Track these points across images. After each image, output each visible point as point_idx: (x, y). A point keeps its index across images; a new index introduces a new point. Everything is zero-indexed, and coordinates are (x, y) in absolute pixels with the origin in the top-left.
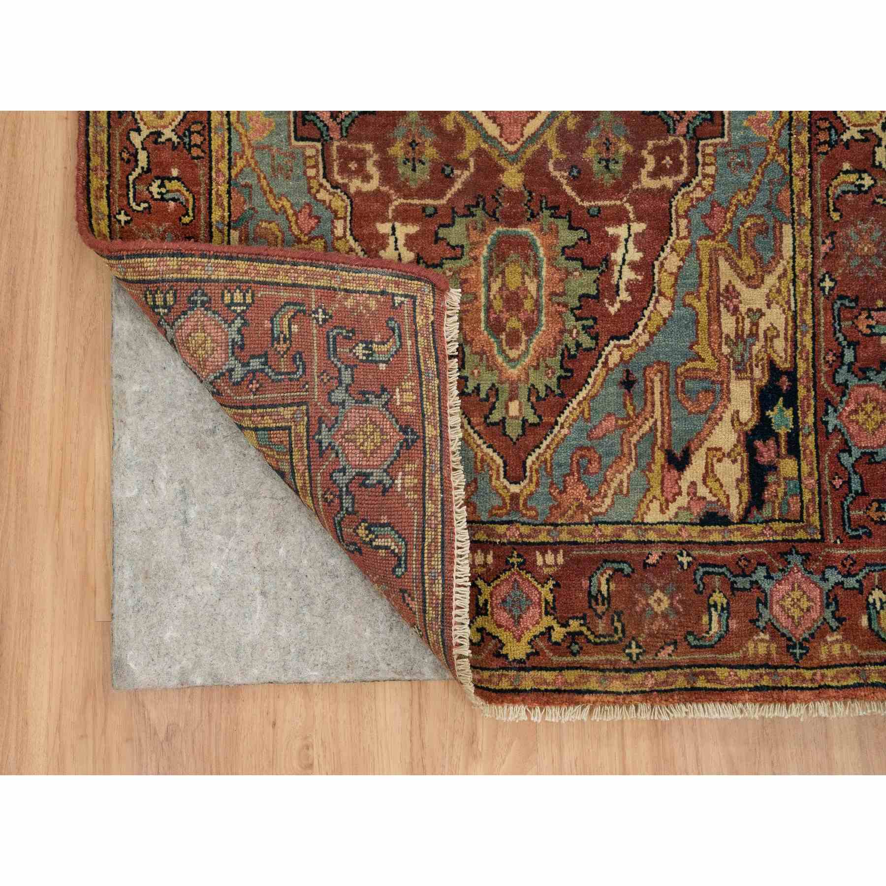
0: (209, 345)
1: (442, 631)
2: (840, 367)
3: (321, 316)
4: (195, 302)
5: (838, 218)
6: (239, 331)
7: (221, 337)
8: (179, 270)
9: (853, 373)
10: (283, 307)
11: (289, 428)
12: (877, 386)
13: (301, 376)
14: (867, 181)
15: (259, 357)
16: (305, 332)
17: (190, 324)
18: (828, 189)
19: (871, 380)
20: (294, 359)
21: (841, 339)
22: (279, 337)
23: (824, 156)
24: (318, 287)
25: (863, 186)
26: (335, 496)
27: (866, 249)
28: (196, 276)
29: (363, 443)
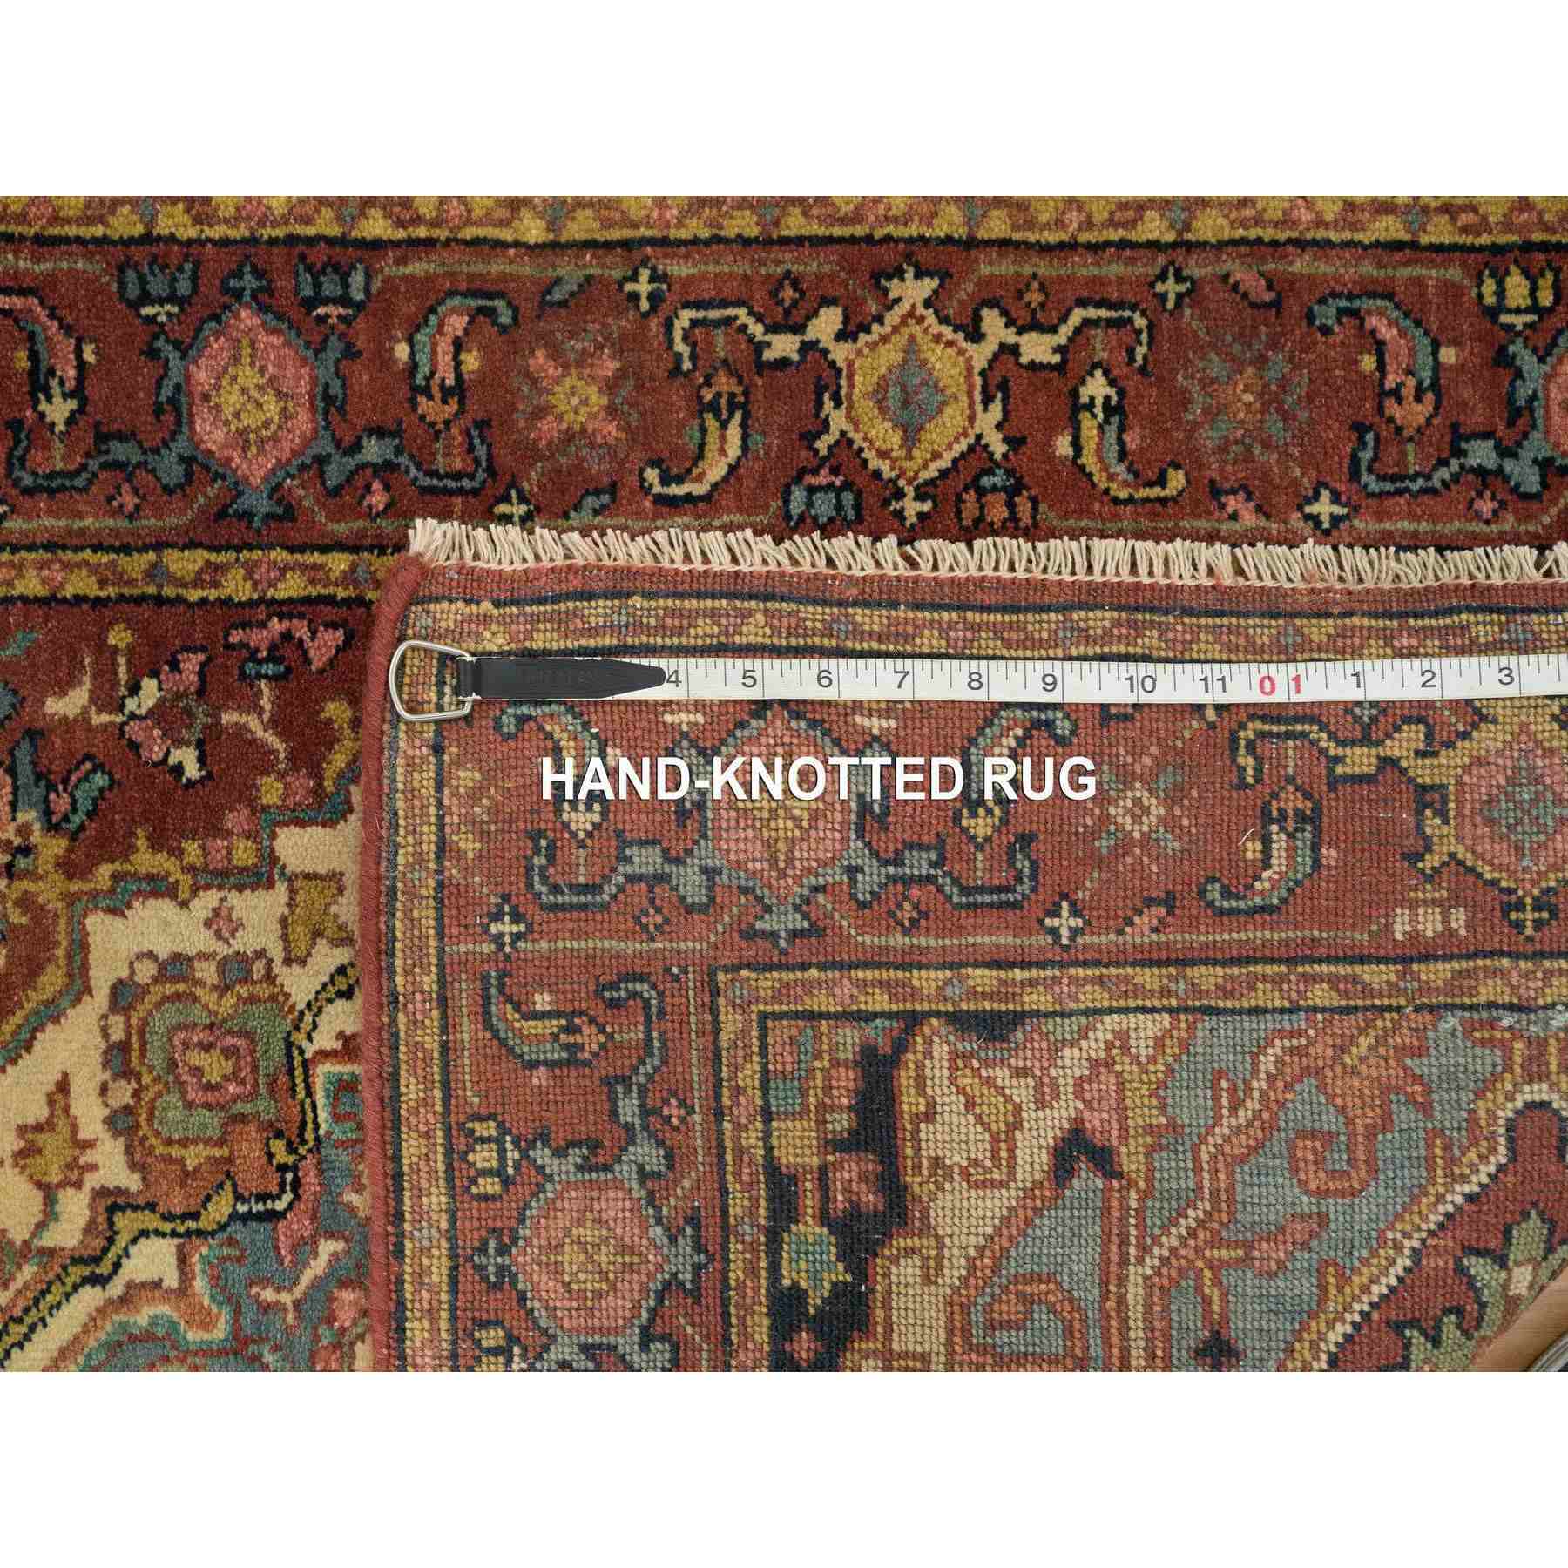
0: (589, 1234)
1: (1189, 612)
2: (1506, 479)
3: (507, 927)
4: (501, 1270)
5: (1181, 475)
6: (560, 1153)
7: (573, 1201)
8: (432, 1314)
9: (1519, 444)
10: (495, 1033)
11: (763, 1017)
12: (1548, 378)
13: (654, 987)
14: (1097, 388)
15: (613, 1101)
16: (553, 973)
17: (546, 1282)
18: (1116, 501)
19: (1534, 397)
20: (614, 1004)
21: (1444, 473)
22: (567, 1047)
23: (1043, 507)
24: (441, 935)
25: (1107, 399)
26: (905, 898)
27: (1248, 398)
28: (445, 1271)
29: (794, 818)
